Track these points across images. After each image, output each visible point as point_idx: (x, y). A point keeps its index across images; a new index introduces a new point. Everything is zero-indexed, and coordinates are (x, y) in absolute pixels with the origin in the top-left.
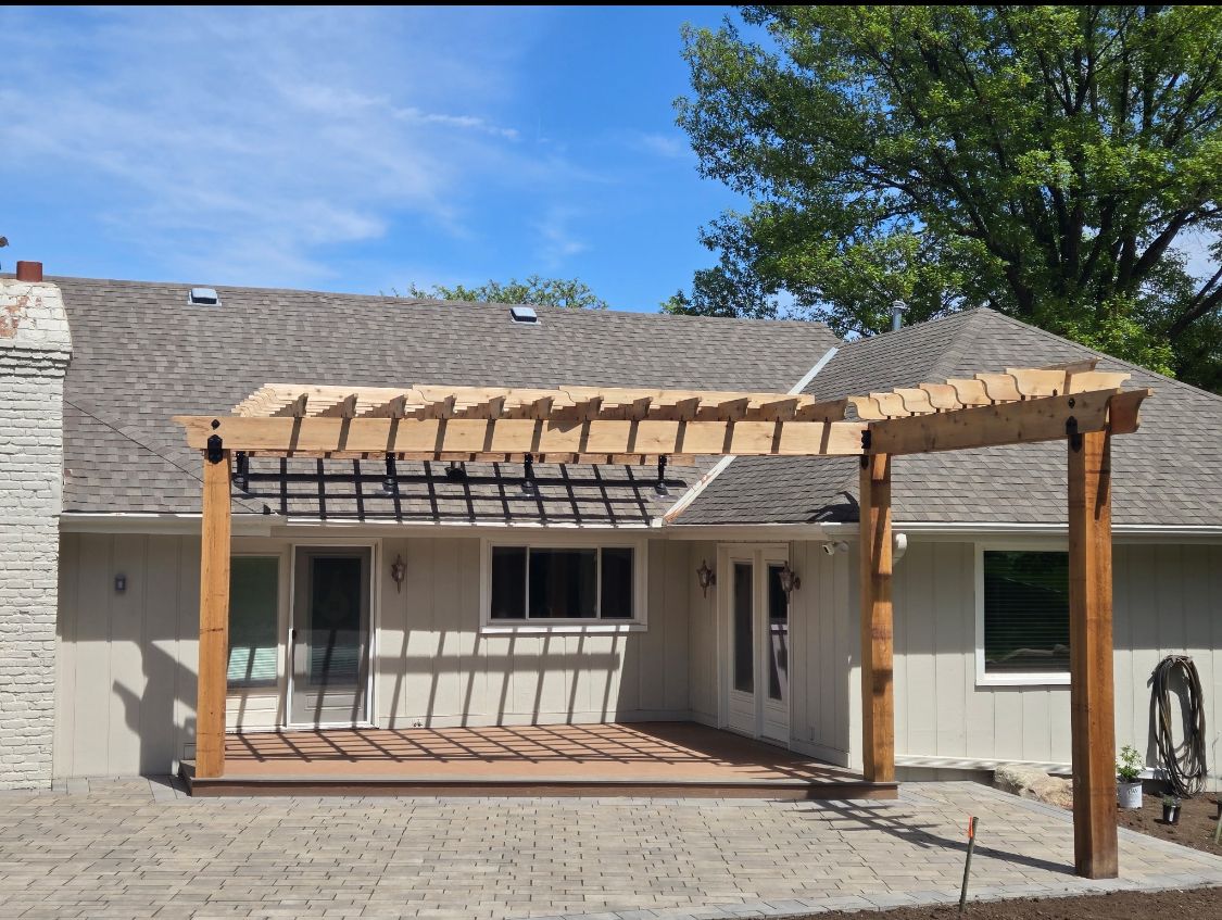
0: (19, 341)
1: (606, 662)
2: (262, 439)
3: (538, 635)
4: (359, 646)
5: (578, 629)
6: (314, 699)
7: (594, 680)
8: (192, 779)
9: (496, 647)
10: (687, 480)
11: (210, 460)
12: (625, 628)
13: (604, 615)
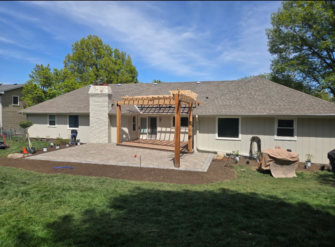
0: (103, 93)
4: (156, 129)
6: (151, 136)
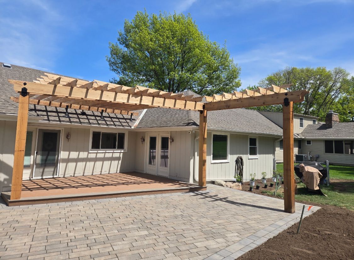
1: (118, 159)
2: (42, 90)
3: (103, 153)
4: (55, 156)
5: (112, 151)
6: (41, 170)
7: (115, 163)
8: (9, 200)
9: (93, 156)
10: (136, 119)
11: (22, 95)
12: (122, 151)
13: (118, 148)
